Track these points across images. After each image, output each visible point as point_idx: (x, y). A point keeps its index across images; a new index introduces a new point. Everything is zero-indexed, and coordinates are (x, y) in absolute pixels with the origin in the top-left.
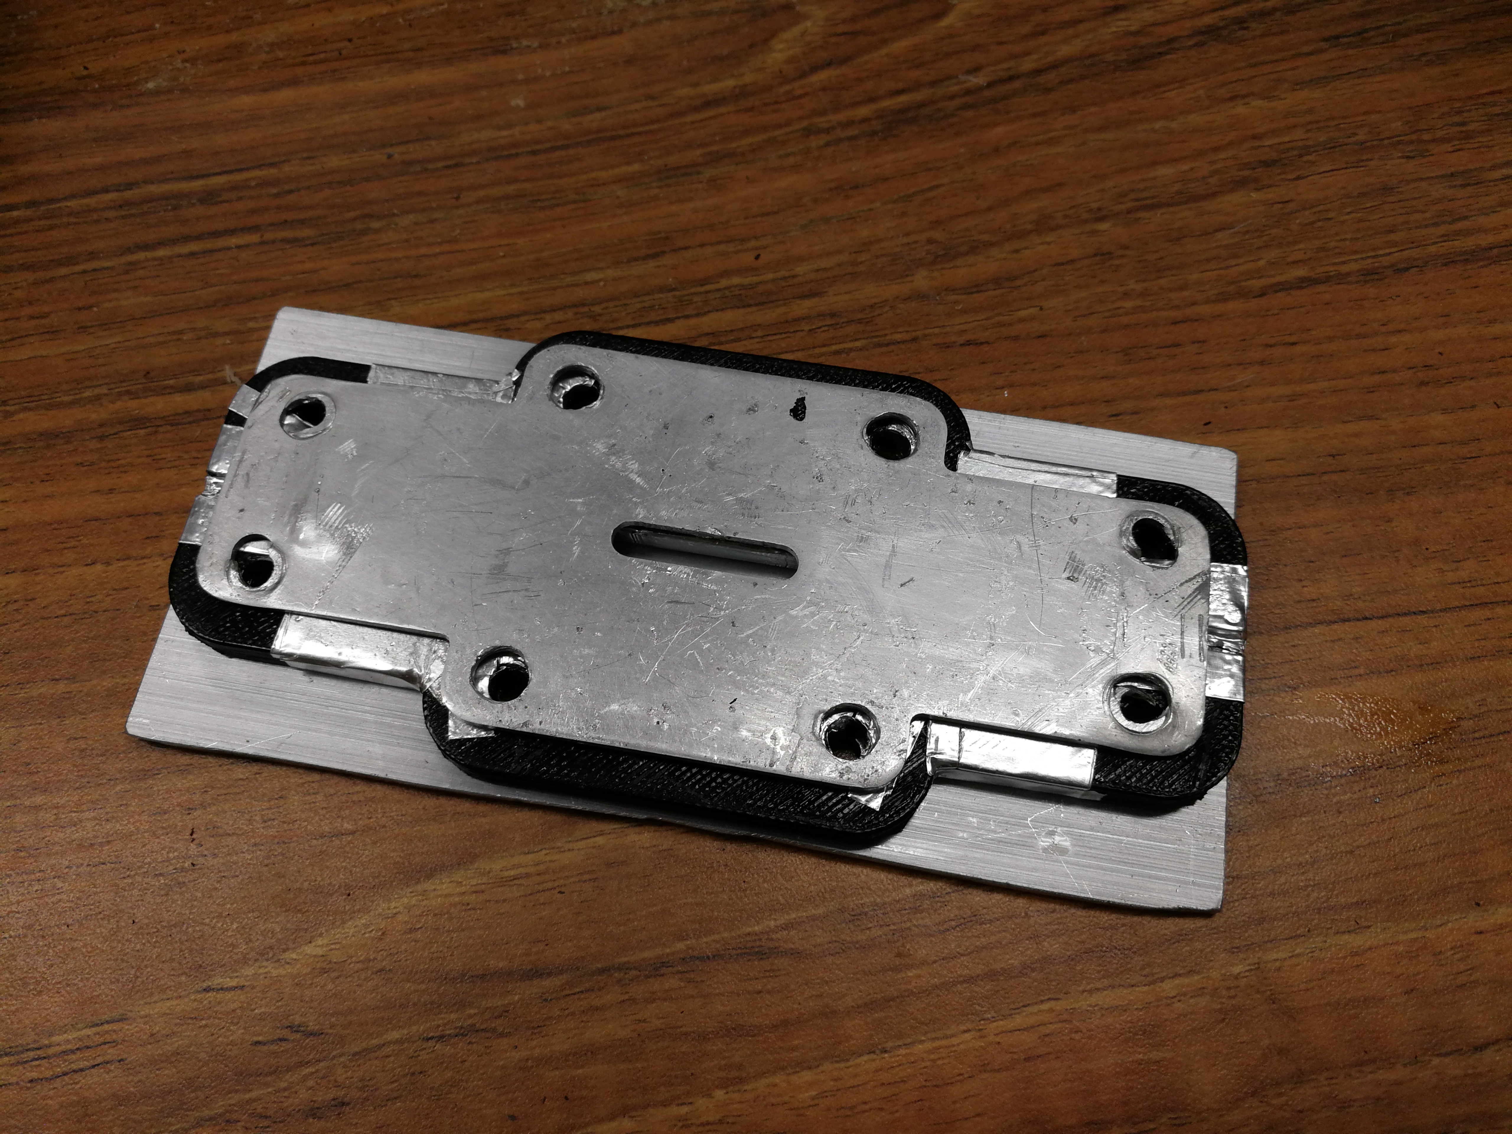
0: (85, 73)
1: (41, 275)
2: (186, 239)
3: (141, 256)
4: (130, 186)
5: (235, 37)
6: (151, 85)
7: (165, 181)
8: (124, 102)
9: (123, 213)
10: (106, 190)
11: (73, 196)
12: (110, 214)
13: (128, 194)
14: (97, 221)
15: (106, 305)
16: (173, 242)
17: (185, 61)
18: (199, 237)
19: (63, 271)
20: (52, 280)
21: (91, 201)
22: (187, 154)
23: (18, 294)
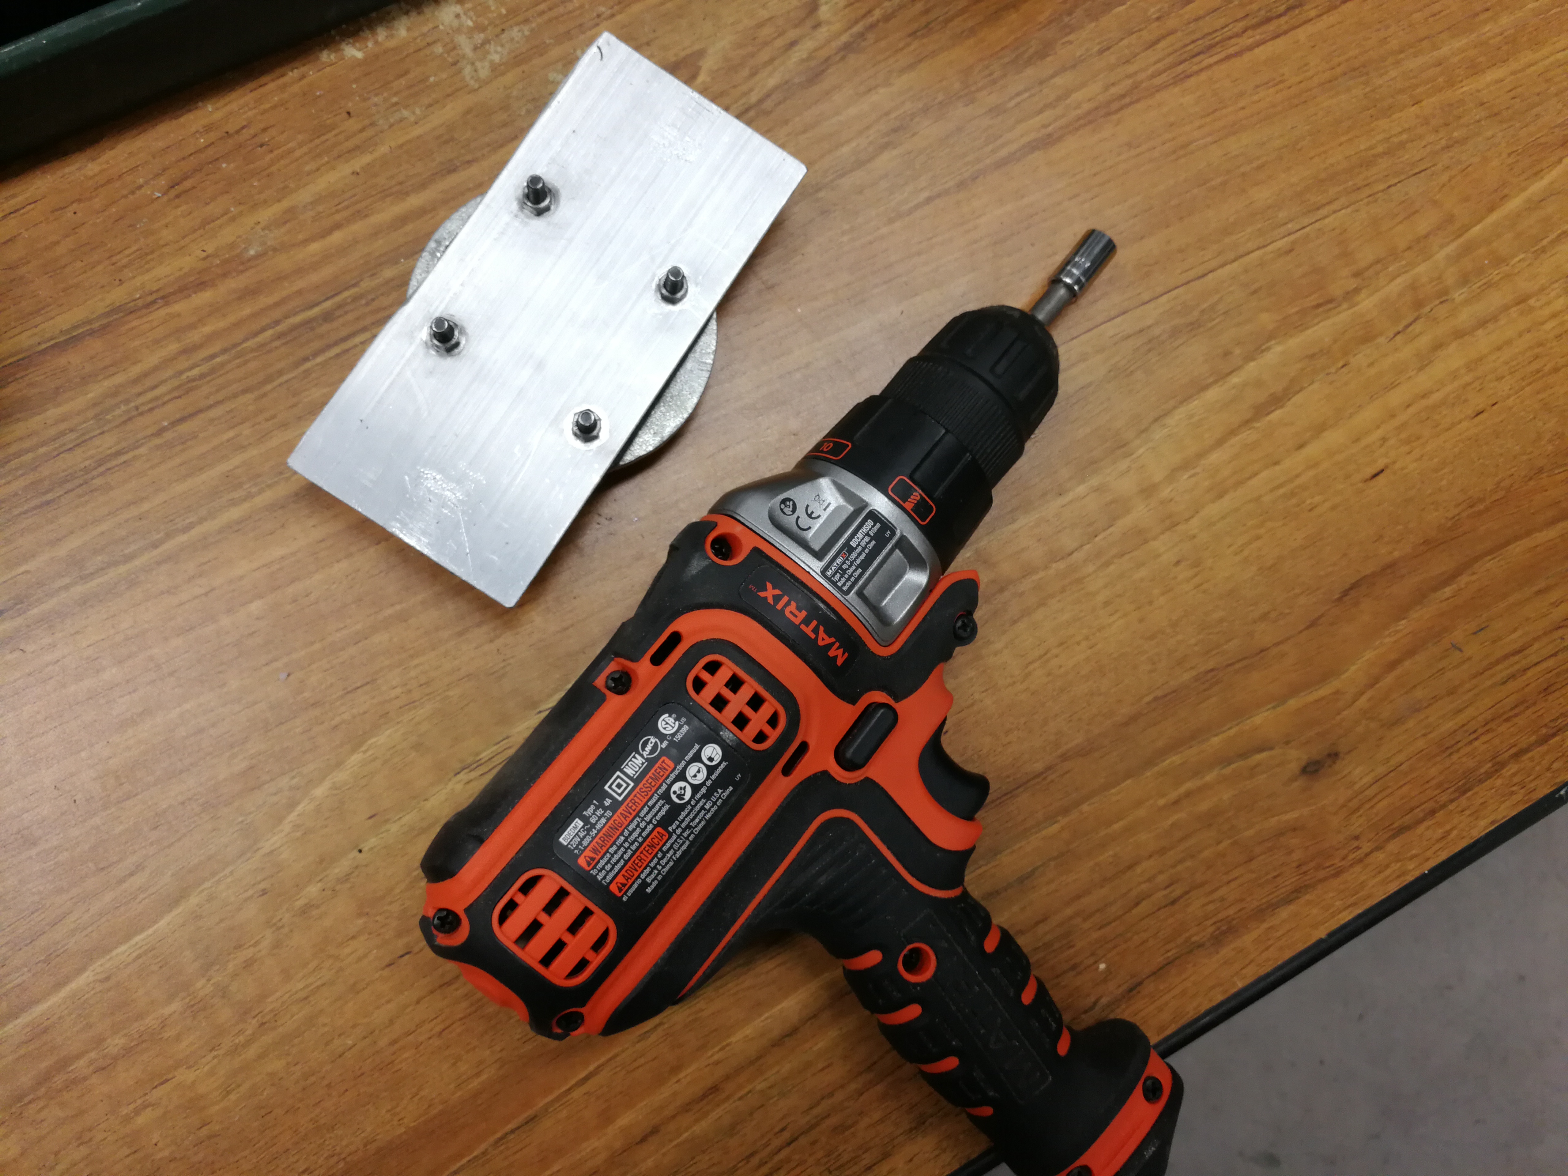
0: (205, 254)
1: (257, 393)
2: (329, 347)
3: (308, 365)
4: (277, 322)
5: (285, 204)
6: (252, 252)
7: (295, 314)
8: (241, 268)
9: (284, 341)
10: (263, 330)
11: (246, 340)
12: (277, 343)
13: (280, 328)
14: (270, 351)
15: (305, 400)
16: (322, 351)
17: (263, 229)
18: (336, 344)
19: (269, 387)
20: (265, 395)
21: (260, 338)
22: (300, 292)
23: (251, 408)
